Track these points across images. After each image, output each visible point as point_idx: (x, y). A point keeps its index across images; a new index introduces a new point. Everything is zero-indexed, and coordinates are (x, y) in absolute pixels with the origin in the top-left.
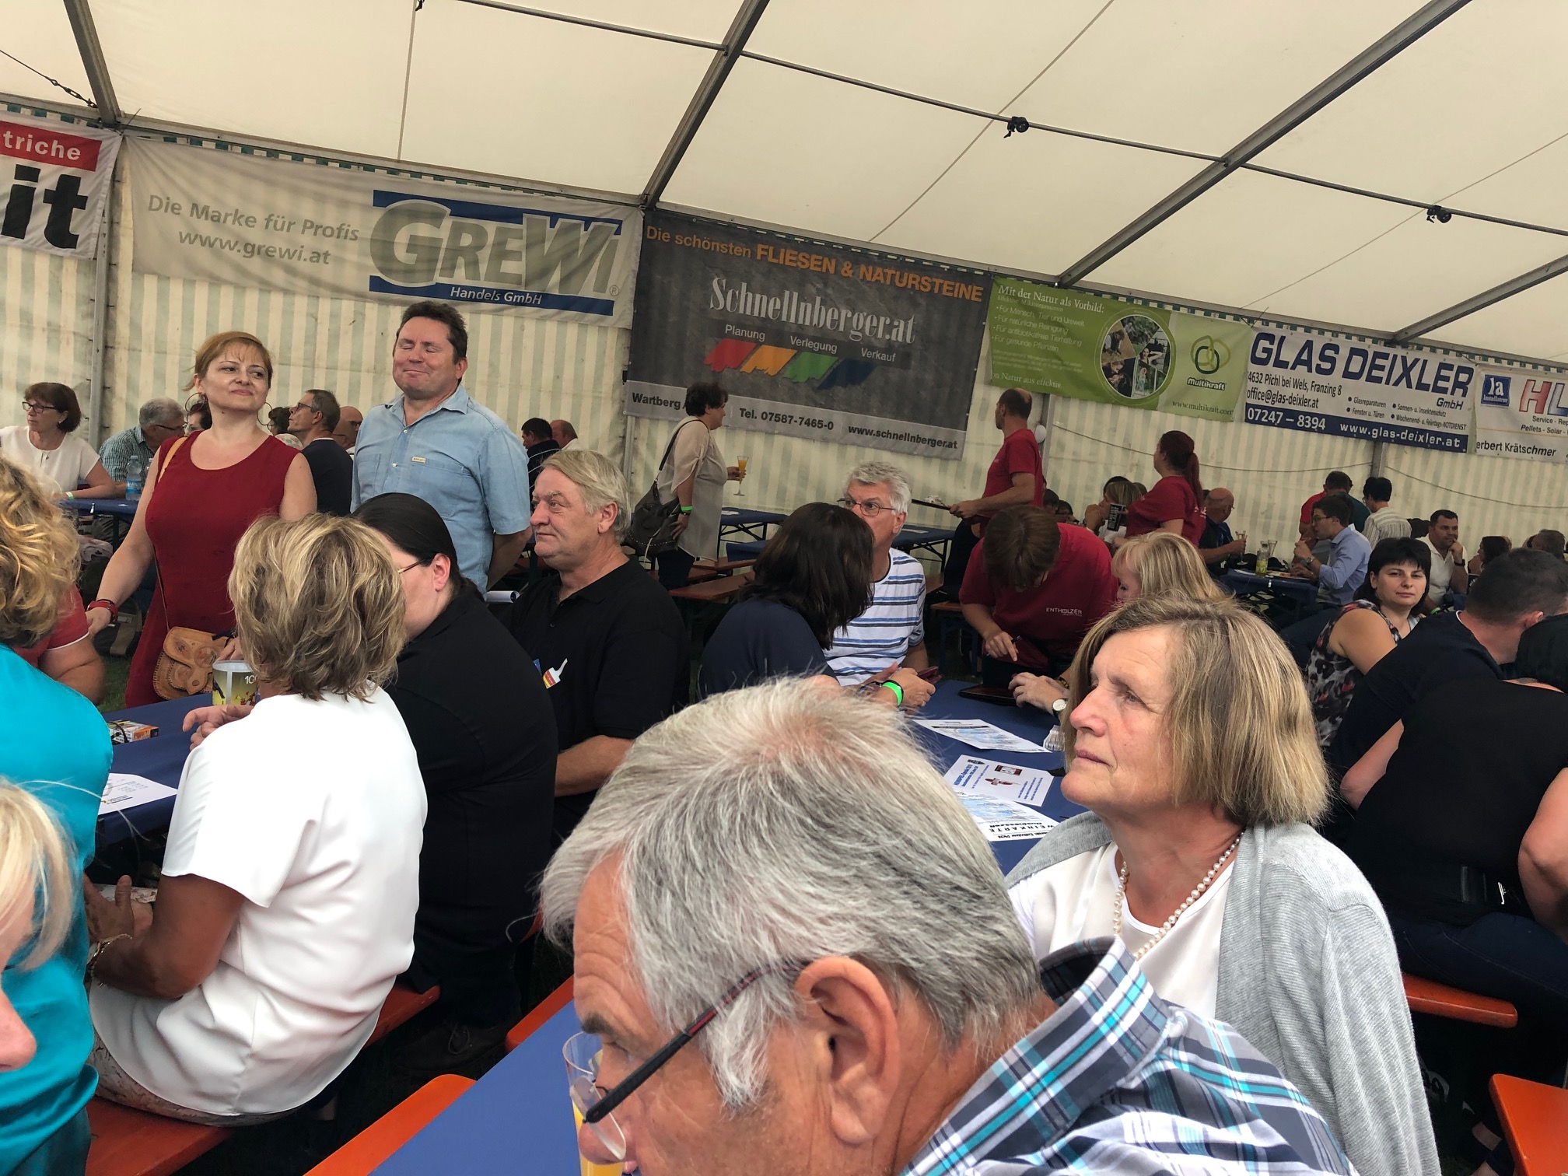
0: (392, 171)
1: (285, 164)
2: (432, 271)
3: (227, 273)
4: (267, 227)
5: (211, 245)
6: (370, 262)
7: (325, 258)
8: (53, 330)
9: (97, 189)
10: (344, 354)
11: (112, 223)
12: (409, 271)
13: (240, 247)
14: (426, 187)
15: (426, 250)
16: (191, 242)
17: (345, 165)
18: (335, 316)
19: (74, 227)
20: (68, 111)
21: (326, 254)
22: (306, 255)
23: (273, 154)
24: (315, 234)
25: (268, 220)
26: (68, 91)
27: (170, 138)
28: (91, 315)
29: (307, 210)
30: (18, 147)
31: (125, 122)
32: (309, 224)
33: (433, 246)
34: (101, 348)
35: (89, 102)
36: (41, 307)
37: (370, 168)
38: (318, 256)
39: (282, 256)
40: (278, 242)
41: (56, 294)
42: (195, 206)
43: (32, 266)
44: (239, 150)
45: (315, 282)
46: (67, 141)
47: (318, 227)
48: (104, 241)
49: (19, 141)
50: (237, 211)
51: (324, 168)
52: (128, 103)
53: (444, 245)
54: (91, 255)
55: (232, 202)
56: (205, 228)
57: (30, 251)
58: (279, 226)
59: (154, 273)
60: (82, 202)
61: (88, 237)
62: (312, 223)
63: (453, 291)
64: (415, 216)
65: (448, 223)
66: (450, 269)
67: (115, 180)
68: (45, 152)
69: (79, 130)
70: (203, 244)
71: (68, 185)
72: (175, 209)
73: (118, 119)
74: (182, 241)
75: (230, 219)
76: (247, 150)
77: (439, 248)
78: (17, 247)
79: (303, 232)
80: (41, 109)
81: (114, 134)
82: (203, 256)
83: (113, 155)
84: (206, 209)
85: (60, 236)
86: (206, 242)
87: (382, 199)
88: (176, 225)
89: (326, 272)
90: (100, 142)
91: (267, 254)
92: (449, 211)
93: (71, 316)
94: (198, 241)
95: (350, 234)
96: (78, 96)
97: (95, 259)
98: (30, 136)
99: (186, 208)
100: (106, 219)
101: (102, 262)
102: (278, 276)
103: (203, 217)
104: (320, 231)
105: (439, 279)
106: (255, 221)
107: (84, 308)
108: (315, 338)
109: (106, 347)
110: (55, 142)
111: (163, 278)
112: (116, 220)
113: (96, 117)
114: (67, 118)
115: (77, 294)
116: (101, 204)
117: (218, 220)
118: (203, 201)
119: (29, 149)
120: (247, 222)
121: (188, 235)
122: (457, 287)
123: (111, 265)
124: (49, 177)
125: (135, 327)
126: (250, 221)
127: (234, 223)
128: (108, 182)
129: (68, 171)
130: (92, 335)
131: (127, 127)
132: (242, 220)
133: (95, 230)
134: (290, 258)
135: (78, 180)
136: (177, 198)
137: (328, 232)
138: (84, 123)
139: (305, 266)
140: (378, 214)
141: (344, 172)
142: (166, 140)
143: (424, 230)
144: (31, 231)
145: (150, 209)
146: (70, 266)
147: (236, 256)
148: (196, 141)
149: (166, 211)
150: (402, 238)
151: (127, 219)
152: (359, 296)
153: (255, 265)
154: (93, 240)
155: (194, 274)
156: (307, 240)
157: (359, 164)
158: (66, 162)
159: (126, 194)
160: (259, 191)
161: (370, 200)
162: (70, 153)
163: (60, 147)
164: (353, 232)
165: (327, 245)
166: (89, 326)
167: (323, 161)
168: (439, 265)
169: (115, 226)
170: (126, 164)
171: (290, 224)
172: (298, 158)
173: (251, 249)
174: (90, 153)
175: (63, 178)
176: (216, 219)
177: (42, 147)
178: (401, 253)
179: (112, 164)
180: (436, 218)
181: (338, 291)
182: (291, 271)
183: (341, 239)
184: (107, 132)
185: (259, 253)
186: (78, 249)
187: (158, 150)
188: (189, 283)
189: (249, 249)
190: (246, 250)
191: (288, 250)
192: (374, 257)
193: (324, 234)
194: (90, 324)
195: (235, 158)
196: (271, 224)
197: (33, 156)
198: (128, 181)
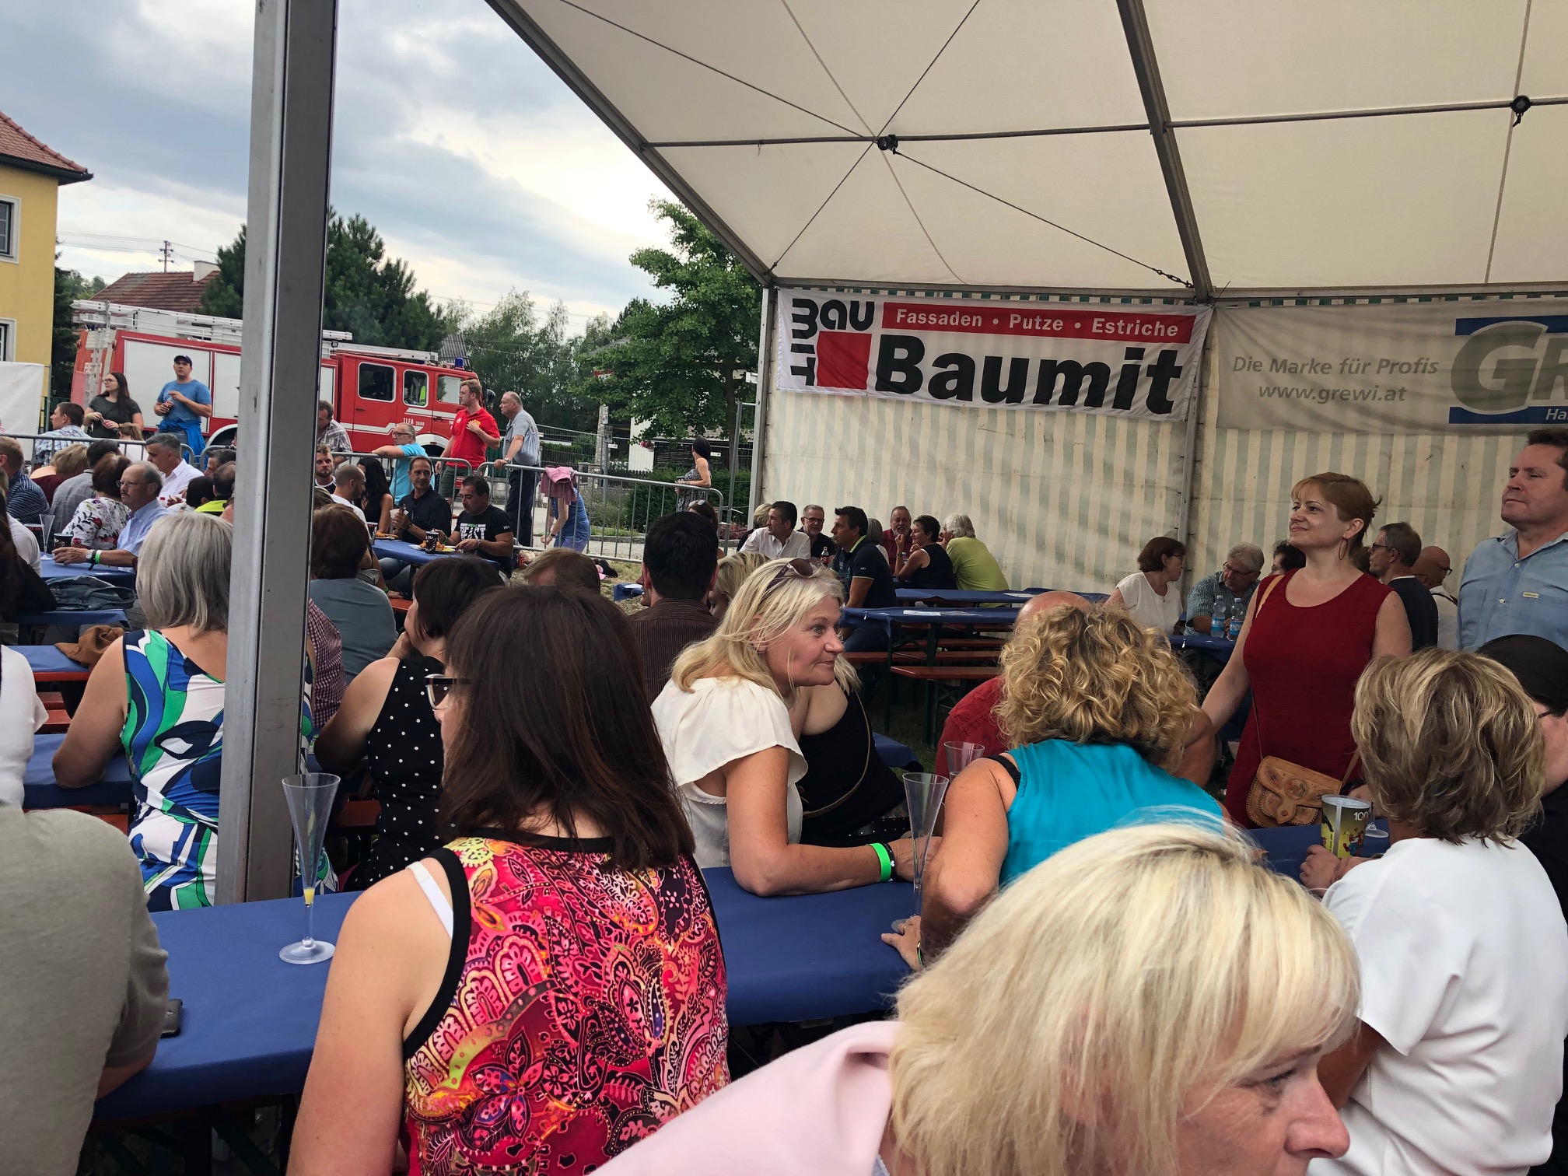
0: (1477, 297)
1: (1363, 308)
2: (1524, 395)
3: (1302, 420)
4: (1342, 372)
5: (1288, 396)
6: (1452, 394)
7: (1401, 395)
8: (1150, 485)
9: (1190, 360)
10: (1420, 490)
11: (1201, 386)
13: (1315, 394)
14: (1519, 307)
16: (1270, 395)
17: (1425, 298)
18: (1410, 453)
20: (1169, 295)
21: (1403, 391)
22: (1381, 394)
23: (1350, 301)
24: (1391, 372)
25: (1344, 364)
26: (1170, 277)
27: (1255, 303)
28: (1182, 471)
29: (1383, 349)
31: (1216, 296)
32: (1384, 363)
33: (1527, 366)
34: (1188, 499)
35: (1187, 284)
36: (1141, 469)
37: (1452, 297)
38: (1393, 393)
39: (1356, 398)
40: (1353, 385)
41: (1153, 455)
42: (1275, 361)
43: (1136, 433)
44: (1317, 302)
45: (1389, 419)
47: (1394, 365)
48: (1195, 404)
50: (1313, 360)
51: (1402, 306)
52: (1219, 278)
53: (1539, 365)
54: (1183, 417)
55: (1310, 351)
56: (1283, 380)
57: (1133, 420)
58: (1353, 370)
59: (1234, 428)
61: (1181, 402)
62: (1388, 361)
63: (1549, 413)
65: (1543, 342)
66: (1546, 389)
67: (1206, 348)
69: (1178, 310)
70: (1280, 396)
72: (1256, 366)
73: (1211, 294)
74: (1262, 395)
75: (1307, 368)
76: (1325, 301)
77: (1533, 369)
78: (1123, 418)
79: (1378, 372)
80: (1146, 297)
81: (1207, 308)
82: (1280, 407)
83: (1205, 328)
84: (1284, 362)
86: (1285, 394)
87: (1465, 327)
88: (1257, 381)
89: (1402, 408)
90: (1194, 317)
91: (1341, 398)
92: (1545, 328)
93: (1164, 473)
94: (1276, 394)
95: (1428, 368)
96: (1179, 280)
97: (1186, 420)
99: (1266, 364)
100: (1197, 384)
101: (1192, 422)
102: (1352, 418)
103: (1282, 370)
104: (1397, 368)
105: (1531, 402)
106: (1330, 367)
107: (1175, 465)
108: (1388, 477)
109: (1192, 498)
111: (1244, 431)
112: (1205, 384)
113: (1191, 296)
114: (1168, 301)
115: (1170, 454)
116: (1193, 371)
117: (1296, 372)
118: (1282, 355)
120: (1322, 370)
121: (1268, 389)
122: (1553, 409)
123: (1200, 424)
125: (1217, 478)
126: (1325, 368)
127: (1310, 372)
128: (1199, 352)
130: (1181, 488)
131: (1218, 300)
132: (1318, 369)
133: (1187, 394)
134: (1364, 399)
136: (1258, 356)
137: (1405, 368)
138: (1182, 302)
139: (1380, 405)
140: (1461, 343)
141: (1425, 305)
142: (1251, 305)
143: (1514, 352)
145: (1235, 370)
146: (1166, 429)
147: (1309, 403)
148: (1278, 302)
149: (1248, 370)
150: (1488, 364)
151: (1214, 381)
152: (1437, 429)
153: (1330, 410)
154: (1186, 404)
155: (1271, 424)
156: (1383, 379)
157: (1440, 296)
159: (1215, 359)
160: (1335, 338)
161: (1453, 329)
164: (1432, 365)
165: (1403, 381)
166: (1179, 481)
167: (1402, 299)
168: (1533, 387)
169: (1204, 389)
170: (1216, 332)
171: (1365, 365)
172: (1375, 300)
173: (1325, 395)
176: (1293, 371)
178: (1487, 379)
179: (1204, 335)
180: (1529, 338)
181: (1414, 427)
182: (1365, 411)
183: (1419, 374)
184: (1201, 307)
185: (1333, 398)
186: (1173, 413)
187: (1245, 314)
188: (1267, 433)
190: (1321, 397)
191: (1362, 392)
192: (1455, 388)
193: (1401, 371)
194: (1180, 478)
195: (1314, 311)
196: (1346, 368)
198: (1217, 347)
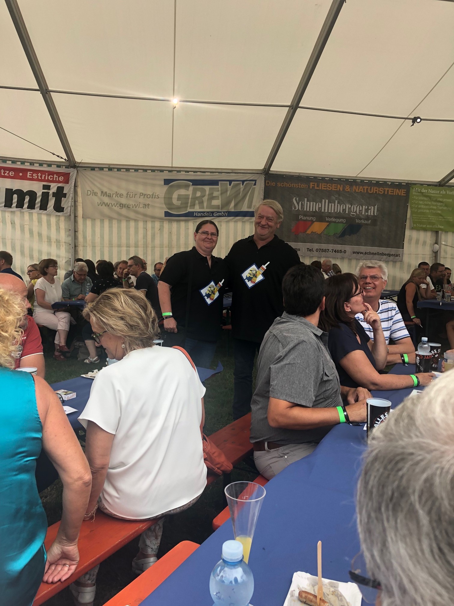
0: (170, 171)
1: (132, 173)
2: (187, 207)
3: (114, 215)
4: (127, 197)
5: (108, 206)
6: (164, 206)
7: (148, 206)
8: (58, 242)
9: (70, 191)
10: (157, 241)
11: (75, 202)
12: (178, 208)
13: (118, 205)
14: (182, 176)
15: (184, 199)
16: (102, 206)
17: (153, 171)
18: (153, 228)
19: (62, 205)
20: (59, 164)
21: (148, 205)
22: (141, 206)
23: (128, 170)
24: (144, 198)
25: (127, 194)
26: (58, 156)
27: (93, 169)
28: (70, 235)
29: (140, 189)
30: (43, 178)
31: (77, 165)
32: (141, 194)
33: (187, 197)
34: (73, 246)
35: (65, 160)
36: (54, 235)
37: (162, 171)
38: (146, 206)
39: (133, 207)
40: (131, 202)
41: (58, 229)
42: (102, 192)
43: (50, 220)
44: (116, 170)
45: (145, 215)
46: (59, 174)
47: (145, 195)
48: (73, 208)
49: (43, 176)
50: (116, 192)
51: (145, 173)
52: (78, 158)
53: (190, 197)
54: (69, 214)
55: (115, 189)
56: (106, 200)
57: (49, 215)
58: (131, 196)
59: (89, 218)
60: (65, 195)
61: (67, 208)
62: (143, 194)
63: (195, 214)
64: (179, 187)
65: (191, 188)
66: (193, 205)
67: (75, 186)
68: (52, 179)
69: (63, 170)
70: (106, 206)
71: (60, 189)
72: (95, 194)
73: (76, 164)
74: (99, 205)
75: (114, 195)
76: (119, 170)
77: (189, 198)
78: (44, 214)
79: (140, 198)
80: (50, 164)
81: (74, 170)
82: (106, 210)
83: (74, 178)
84: (106, 193)
85: (58, 208)
86: (107, 205)
87: (167, 182)
88: (96, 200)
89: (149, 211)
90: (70, 173)
91: (128, 207)
92: (191, 184)
93: (63, 236)
94: (104, 205)
95: (156, 196)
96: (62, 158)
97: (70, 215)
98: (47, 174)
99: (99, 194)
100: (73, 200)
101: (72, 216)
102: (132, 215)
103: (105, 196)
104: (146, 196)
105: (189, 210)
106: (123, 195)
107: (67, 233)
108: (147, 236)
109: (75, 246)
110: (55, 175)
111: (93, 220)
112: (76, 201)
113: (68, 164)
114: (59, 166)
115: (65, 229)
116: (71, 195)
117: (110, 197)
118: (105, 190)
119: (46, 179)
120: (120, 196)
121: (100, 203)
122: (196, 212)
123: (75, 217)
124: (54, 188)
125: (85, 238)
126: (121, 195)
127: (115, 197)
128: (73, 187)
129: (60, 185)
130: (70, 242)
131: (78, 167)
132: (118, 196)
133: (70, 205)
134: (136, 207)
135: (63, 188)
136: (96, 190)
137: (149, 196)
138: (64, 167)
139: (141, 210)
140: (166, 188)
141: (153, 173)
142: (92, 170)
143: (183, 192)
144: (49, 208)
145: (87, 195)
146: (62, 219)
147: (117, 208)
148: (101, 169)
149: (93, 195)
150: (175, 196)
151: (80, 199)
152: (161, 219)
153: (124, 211)
154: (69, 208)
155: (103, 217)
156: (142, 200)
157: (158, 170)
158: (59, 182)
159: (79, 190)
160: (124, 184)
161: (163, 183)
162: (60, 178)
163: (57, 176)
164: (157, 195)
165: (148, 201)
166: (70, 240)
167: (145, 170)
168: (189, 205)
169: (76, 202)
170: (79, 180)
171: (135, 195)
172: (136, 170)
173: (122, 206)
174: (66, 178)
175: (59, 188)
176: (109, 196)
177: (51, 178)
178: (175, 202)
179: (74, 181)
180: (187, 187)
181: (153, 218)
182: (137, 212)
183: (153, 198)
184: (72, 169)
185: (125, 207)
186: (65, 212)
187: (89, 173)
188: (102, 220)
189: (121, 205)
190: (120, 207)
191: (135, 205)
192: (165, 204)
193: (147, 198)
194: (70, 238)
195: (115, 173)
196: (129, 195)
197: (48, 181)
198: (80, 186)
